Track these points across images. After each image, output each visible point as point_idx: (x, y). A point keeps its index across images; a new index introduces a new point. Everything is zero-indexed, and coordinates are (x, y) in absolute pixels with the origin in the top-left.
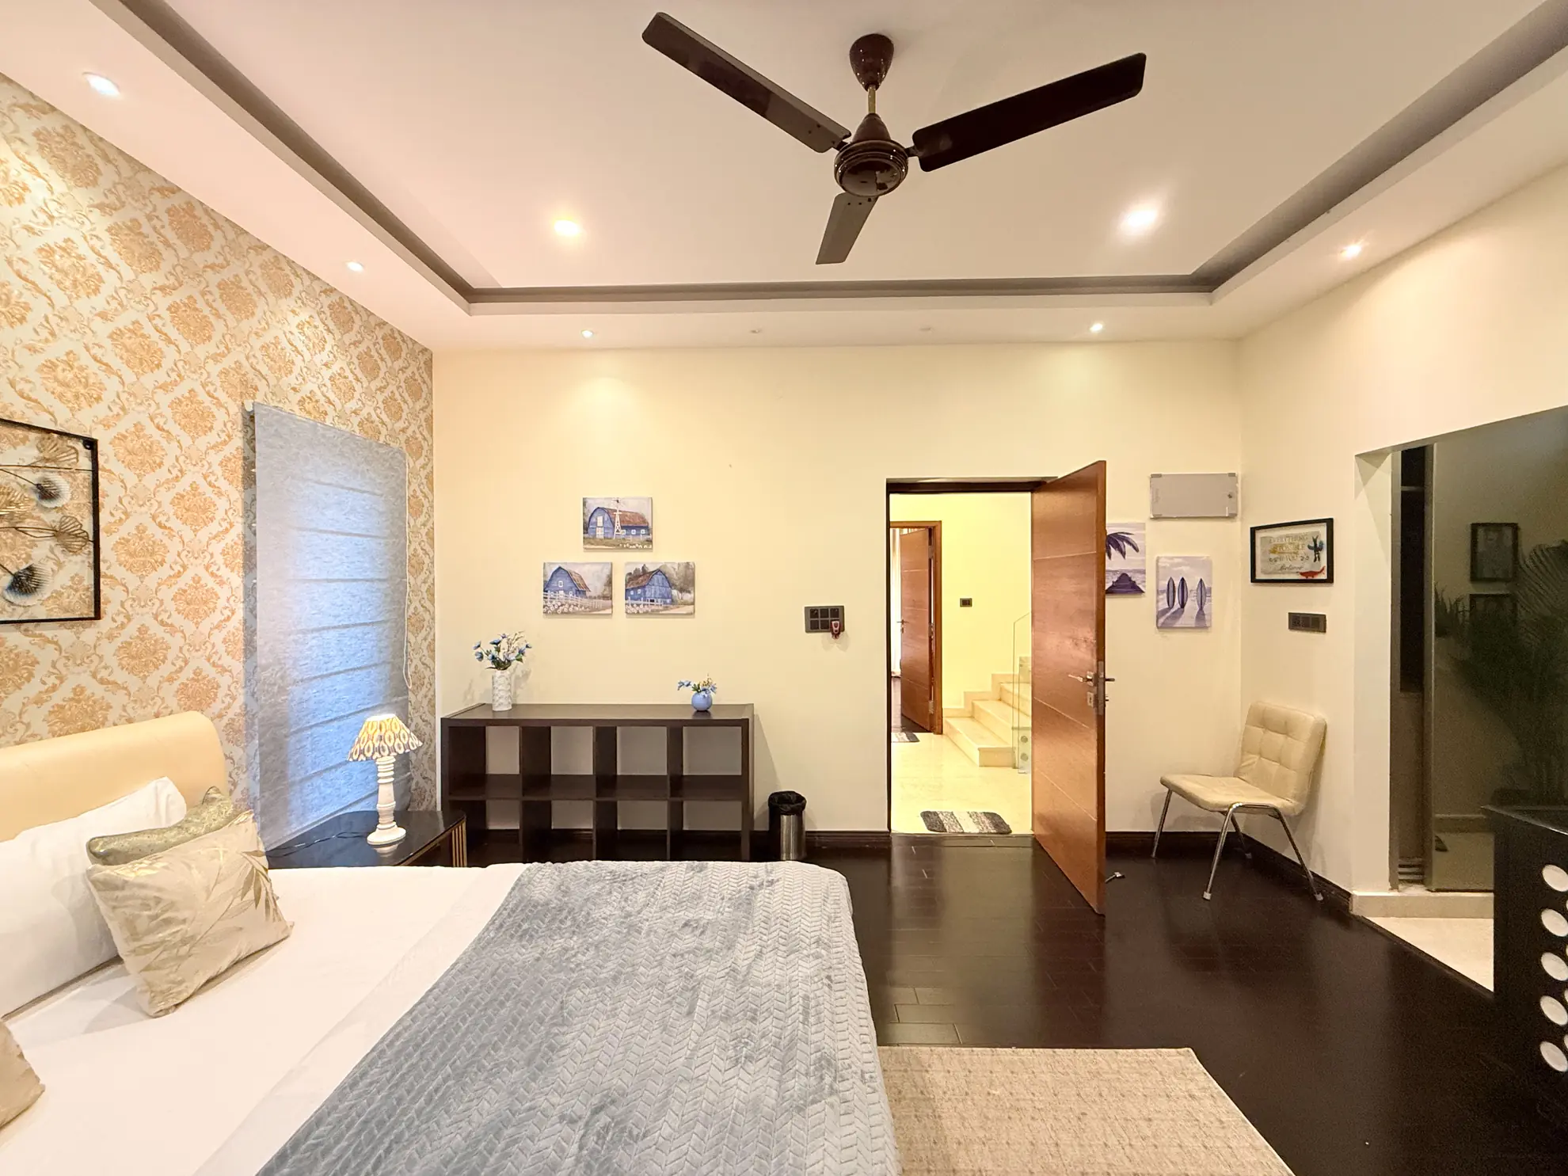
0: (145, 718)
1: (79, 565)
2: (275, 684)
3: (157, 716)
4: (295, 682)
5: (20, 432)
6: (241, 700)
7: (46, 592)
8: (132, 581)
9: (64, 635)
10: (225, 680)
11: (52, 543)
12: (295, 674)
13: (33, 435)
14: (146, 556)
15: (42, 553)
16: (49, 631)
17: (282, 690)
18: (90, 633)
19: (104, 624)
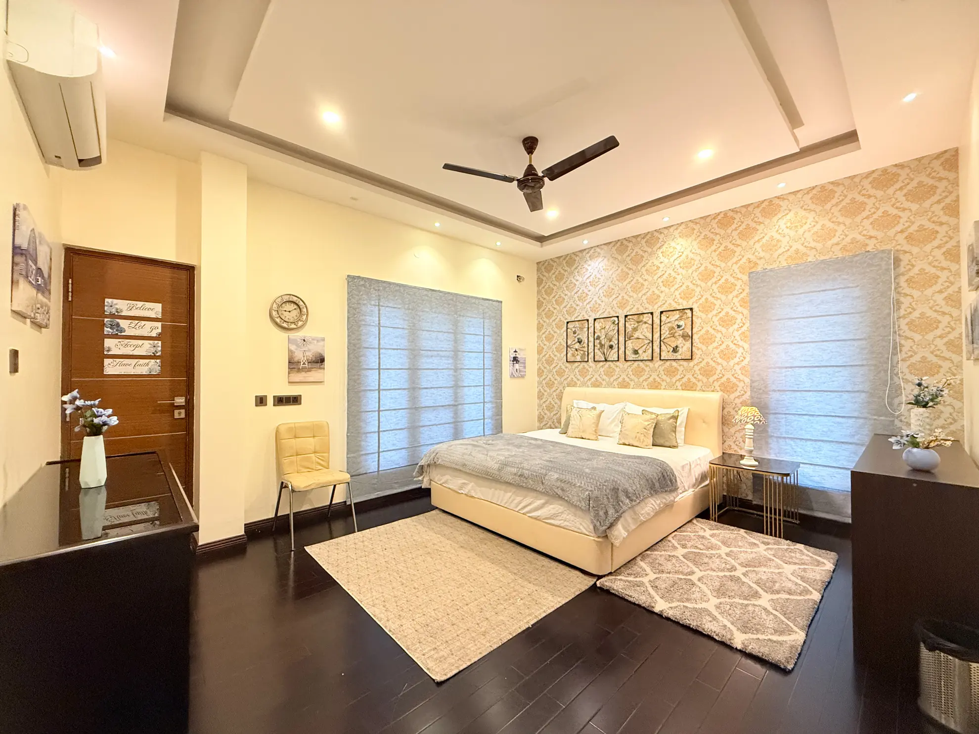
0: (708, 391)
1: (688, 344)
2: (760, 389)
3: (713, 391)
4: (774, 391)
5: (675, 312)
6: (749, 393)
7: (680, 352)
8: (704, 348)
9: (685, 363)
10: (741, 384)
11: (682, 339)
12: (774, 387)
13: (678, 312)
14: (708, 340)
15: (680, 342)
16: (682, 362)
17: (767, 393)
18: (692, 364)
19: (695, 361)
